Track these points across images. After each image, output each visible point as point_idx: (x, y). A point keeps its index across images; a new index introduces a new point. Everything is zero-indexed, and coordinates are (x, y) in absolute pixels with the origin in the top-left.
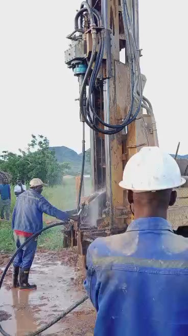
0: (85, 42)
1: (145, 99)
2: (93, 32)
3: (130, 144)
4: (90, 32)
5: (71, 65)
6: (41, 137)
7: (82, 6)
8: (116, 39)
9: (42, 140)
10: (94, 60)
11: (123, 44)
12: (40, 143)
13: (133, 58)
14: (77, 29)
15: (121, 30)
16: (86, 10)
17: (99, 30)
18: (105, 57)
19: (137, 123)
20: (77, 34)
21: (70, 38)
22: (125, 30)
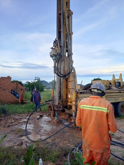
0: (56, 50)
1: (73, 67)
2: (59, 47)
3: (68, 81)
4: (58, 47)
5: (51, 56)
6: (38, 77)
7: (56, 39)
8: (65, 50)
9: (38, 78)
10: (59, 55)
11: (67, 51)
12: (38, 79)
13: (70, 55)
14: (54, 46)
15: (67, 47)
16: (57, 40)
17: (61, 47)
18: (62, 55)
19: (71, 74)
20: (54, 47)
21: (51, 48)
22: (68, 47)
